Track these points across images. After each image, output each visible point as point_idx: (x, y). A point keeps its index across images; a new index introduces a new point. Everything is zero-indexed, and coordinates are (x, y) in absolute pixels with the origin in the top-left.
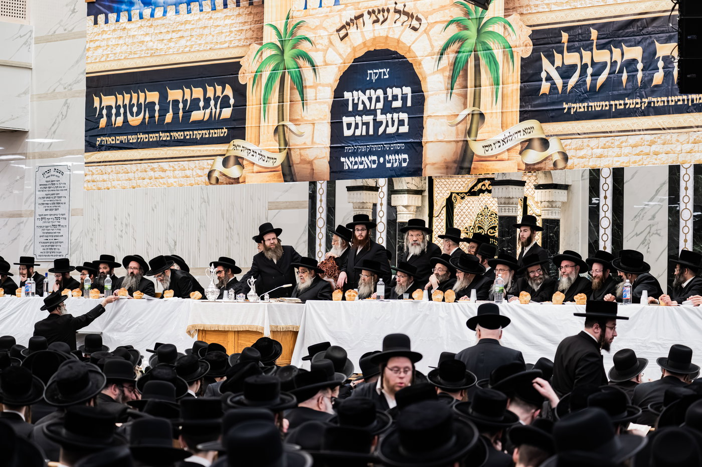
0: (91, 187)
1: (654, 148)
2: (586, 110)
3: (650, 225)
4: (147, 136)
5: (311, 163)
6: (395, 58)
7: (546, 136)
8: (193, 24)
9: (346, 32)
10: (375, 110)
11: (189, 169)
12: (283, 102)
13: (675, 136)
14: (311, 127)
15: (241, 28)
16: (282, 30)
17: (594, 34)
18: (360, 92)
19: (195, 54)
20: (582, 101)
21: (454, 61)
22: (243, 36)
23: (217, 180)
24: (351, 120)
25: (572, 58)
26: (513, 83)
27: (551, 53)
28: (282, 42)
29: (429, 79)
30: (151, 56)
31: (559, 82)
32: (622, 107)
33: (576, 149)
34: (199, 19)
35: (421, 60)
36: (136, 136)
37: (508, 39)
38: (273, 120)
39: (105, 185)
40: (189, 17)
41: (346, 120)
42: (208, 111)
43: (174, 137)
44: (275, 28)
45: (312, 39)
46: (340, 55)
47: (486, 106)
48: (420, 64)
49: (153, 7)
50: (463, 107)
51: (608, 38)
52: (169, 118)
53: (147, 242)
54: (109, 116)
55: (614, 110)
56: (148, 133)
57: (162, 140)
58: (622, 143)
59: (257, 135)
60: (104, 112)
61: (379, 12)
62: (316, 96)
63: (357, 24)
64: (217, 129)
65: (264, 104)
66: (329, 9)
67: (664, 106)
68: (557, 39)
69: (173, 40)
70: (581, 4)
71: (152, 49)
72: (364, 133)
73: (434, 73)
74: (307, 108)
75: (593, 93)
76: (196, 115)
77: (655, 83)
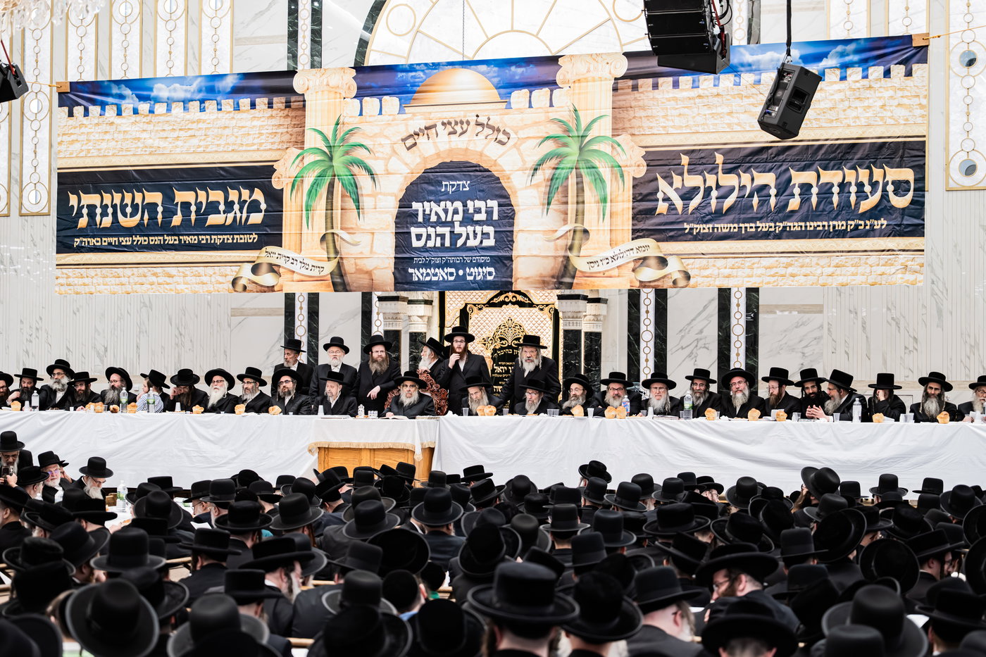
0: (65, 291)
1: (790, 270)
2: (711, 231)
3: (697, 339)
4: (146, 238)
5: (369, 273)
6: (477, 171)
7: (665, 255)
8: (209, 123)
9: (414, 142)
10: (452, 222)
11: (205, 275)
12: (332, 210)
13: (815, 260)
14: (370, 236)
15: (274, 131)
16: (330, 136)
17: (719, 159)
18: (432, 203)
19: (212, 155)
20: (707, 222)
21: (551, 177)
22: (277, 139)
23: (245, 288)
24: (422, 231)
25: (693, 181)
26: (623, 201)
27: (670, 174)
28: (329, 147)
29: (519, 194)
30: (150, 154)
31: (679, 204)
32: (754, 230)
33: (701, 269)
34: (217, 118)
35: (510, 174)
36: (131, 239)
37: (617, 158)
38: (319, 227)
39: (87, 289)
40: (203, 116)
41: (414, 231)
42: (231, 216)
43: (185, 242)
44: (321, 133)
45: (370, 147)
46: (406, 164)
47: (590, 222)
48: (509, 178)
49: (152, 102)
50: (562, 223)
51: (736, 163)
52: (177, 220)
53: (67, 347)
54: (92, 215)
55: (743, 232)
56: (148, 236)
57: (168, 243)
58: (753, 264)
59: (298, 242)
60: (85, 211)
61: (456, 123)
62: (375, 205)
63: (428, 135)
64: (244, 234)
65: (307, 210)
66: (391, 118)
67: (801, 230)
68: (676, 162)
69: (180, 139)
70: (704, 129)
71: (152, 147)
72: (438, 244)
73: (526, 188)
74: (364, 217)
75: (718, 215)
76: (213, 219)
77: (789, 208)
